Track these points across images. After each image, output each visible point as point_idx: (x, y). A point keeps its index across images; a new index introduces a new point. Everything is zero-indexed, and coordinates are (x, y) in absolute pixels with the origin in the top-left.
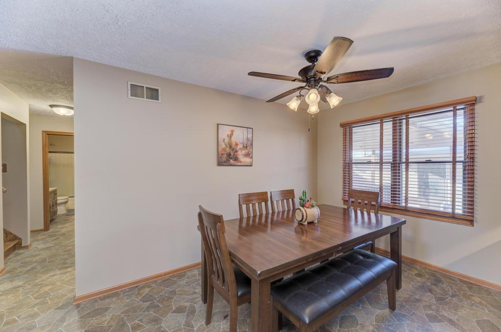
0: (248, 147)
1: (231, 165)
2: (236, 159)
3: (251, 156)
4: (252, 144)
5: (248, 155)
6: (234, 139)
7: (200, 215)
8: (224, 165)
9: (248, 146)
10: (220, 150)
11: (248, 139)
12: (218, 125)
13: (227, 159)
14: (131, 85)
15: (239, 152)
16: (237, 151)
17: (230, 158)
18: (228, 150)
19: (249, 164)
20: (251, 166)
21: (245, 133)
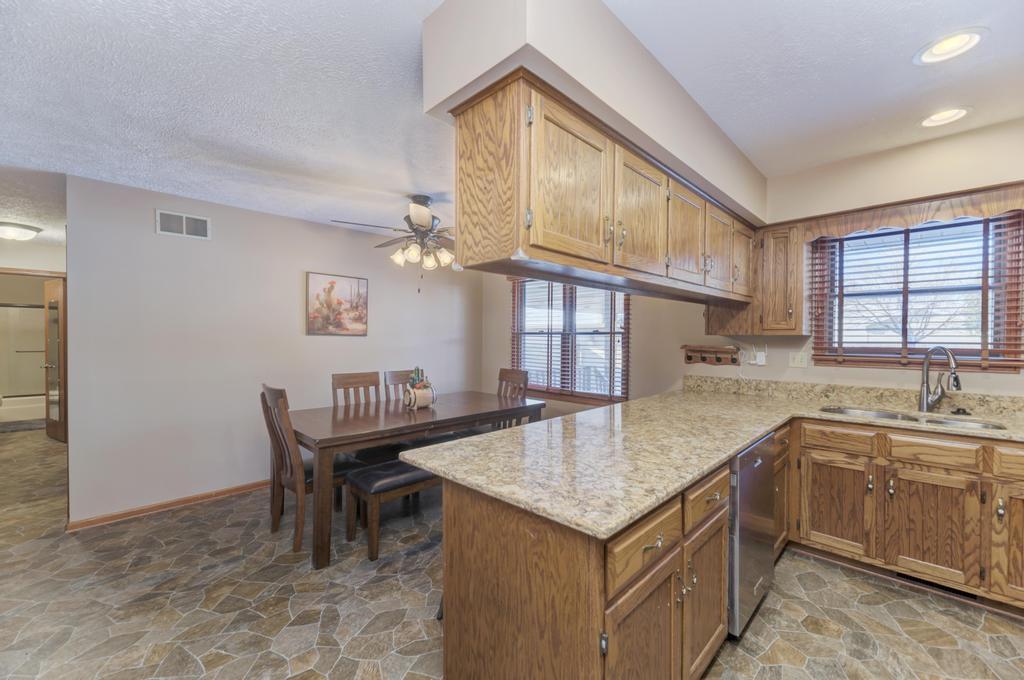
0: (360, 308)
1: (331, 334)
2: (339, 325)
3: (364, 320)
4: (366, 303)
5: (359, 319)
6: (336, 295)
7: (263, 395)
8: (318, 334)
9: (360, 306)
10: (311, 310)
11: (359, 295)
12: (308, 274)
13: (323, 325)
14: (161, 214)
15: (345, 315)
16: (340, 313)
17: (328, 323)
18: (325, 311)
19: (361, 333)
20: (365, 335)
21: (355, 287)
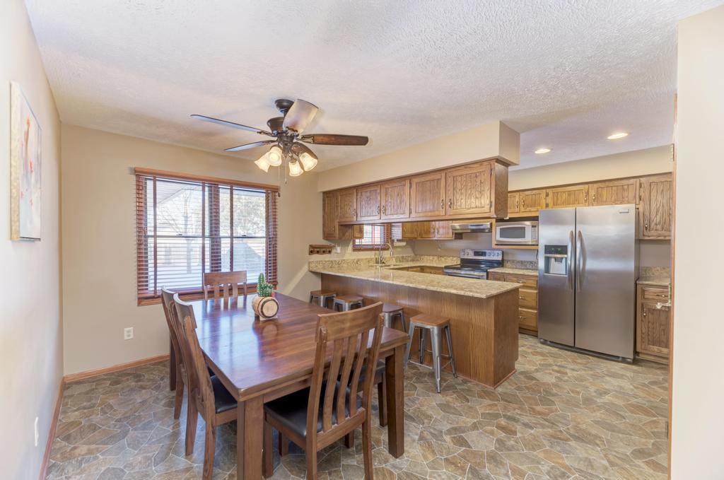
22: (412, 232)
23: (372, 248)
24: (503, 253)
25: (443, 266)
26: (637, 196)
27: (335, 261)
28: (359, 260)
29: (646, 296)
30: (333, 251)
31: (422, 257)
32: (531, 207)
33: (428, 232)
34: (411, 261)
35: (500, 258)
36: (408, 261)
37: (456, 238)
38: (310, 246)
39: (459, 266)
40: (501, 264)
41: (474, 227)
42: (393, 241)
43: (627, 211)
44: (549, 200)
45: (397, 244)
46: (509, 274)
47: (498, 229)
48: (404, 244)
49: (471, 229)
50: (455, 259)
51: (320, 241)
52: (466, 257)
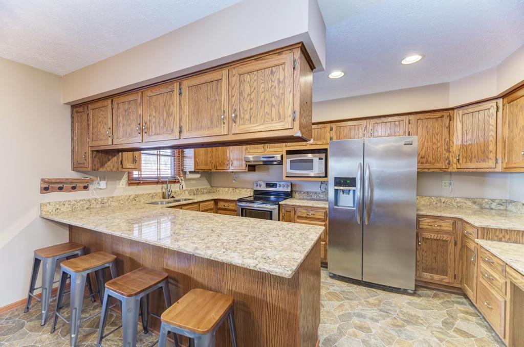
22: (206, 164)
23: (157, 181)
24: (292, 185)
25: (236, 199)
26: (407, 132)
27: (96, 200)
28: (137, 196)
29: (421, 226)
30: (91, 187)
31: (218, 189)
32: (317, 140)
33: (222, 164)
34: (206, 193)
35: (289, 190)
36: (203, 194)
37: (249, 170)
38: (42, 180)
39: (252, 198)
40: (289, 195)
41: (265, 159)
42: (185, 173)
43: (410, 143)
44: (333, 134)
45: (189, 176)
46: (299, 206)
47: (288, 161)
48: (198, 176)
49: (264, 162)
50: (249, 190)
51: (67, 172)
52: (259, 188)
